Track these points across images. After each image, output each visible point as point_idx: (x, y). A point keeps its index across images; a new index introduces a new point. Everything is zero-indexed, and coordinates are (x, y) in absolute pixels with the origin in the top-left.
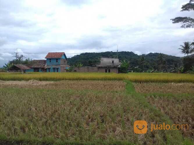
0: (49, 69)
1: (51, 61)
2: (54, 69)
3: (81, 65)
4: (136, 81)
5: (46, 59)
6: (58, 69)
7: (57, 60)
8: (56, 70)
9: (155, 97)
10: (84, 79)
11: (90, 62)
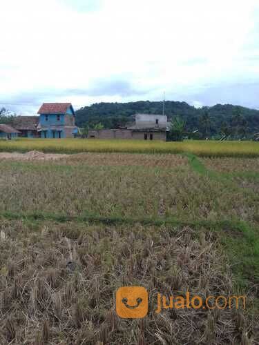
0: (45, 132)
1: (48, 118)
2: (54, 132)
3: (100, 126)
4: (202, 155)
5: (39, 115)
6: (60, 132)
7: (58, 116)
8: (57, 134)
9: (241, 178)
10: (116, 151)
11: (115, 121)
